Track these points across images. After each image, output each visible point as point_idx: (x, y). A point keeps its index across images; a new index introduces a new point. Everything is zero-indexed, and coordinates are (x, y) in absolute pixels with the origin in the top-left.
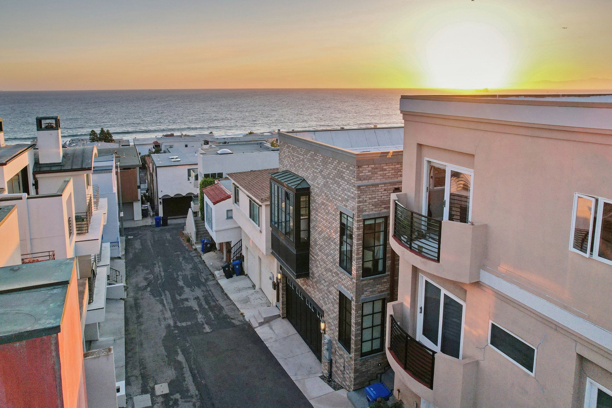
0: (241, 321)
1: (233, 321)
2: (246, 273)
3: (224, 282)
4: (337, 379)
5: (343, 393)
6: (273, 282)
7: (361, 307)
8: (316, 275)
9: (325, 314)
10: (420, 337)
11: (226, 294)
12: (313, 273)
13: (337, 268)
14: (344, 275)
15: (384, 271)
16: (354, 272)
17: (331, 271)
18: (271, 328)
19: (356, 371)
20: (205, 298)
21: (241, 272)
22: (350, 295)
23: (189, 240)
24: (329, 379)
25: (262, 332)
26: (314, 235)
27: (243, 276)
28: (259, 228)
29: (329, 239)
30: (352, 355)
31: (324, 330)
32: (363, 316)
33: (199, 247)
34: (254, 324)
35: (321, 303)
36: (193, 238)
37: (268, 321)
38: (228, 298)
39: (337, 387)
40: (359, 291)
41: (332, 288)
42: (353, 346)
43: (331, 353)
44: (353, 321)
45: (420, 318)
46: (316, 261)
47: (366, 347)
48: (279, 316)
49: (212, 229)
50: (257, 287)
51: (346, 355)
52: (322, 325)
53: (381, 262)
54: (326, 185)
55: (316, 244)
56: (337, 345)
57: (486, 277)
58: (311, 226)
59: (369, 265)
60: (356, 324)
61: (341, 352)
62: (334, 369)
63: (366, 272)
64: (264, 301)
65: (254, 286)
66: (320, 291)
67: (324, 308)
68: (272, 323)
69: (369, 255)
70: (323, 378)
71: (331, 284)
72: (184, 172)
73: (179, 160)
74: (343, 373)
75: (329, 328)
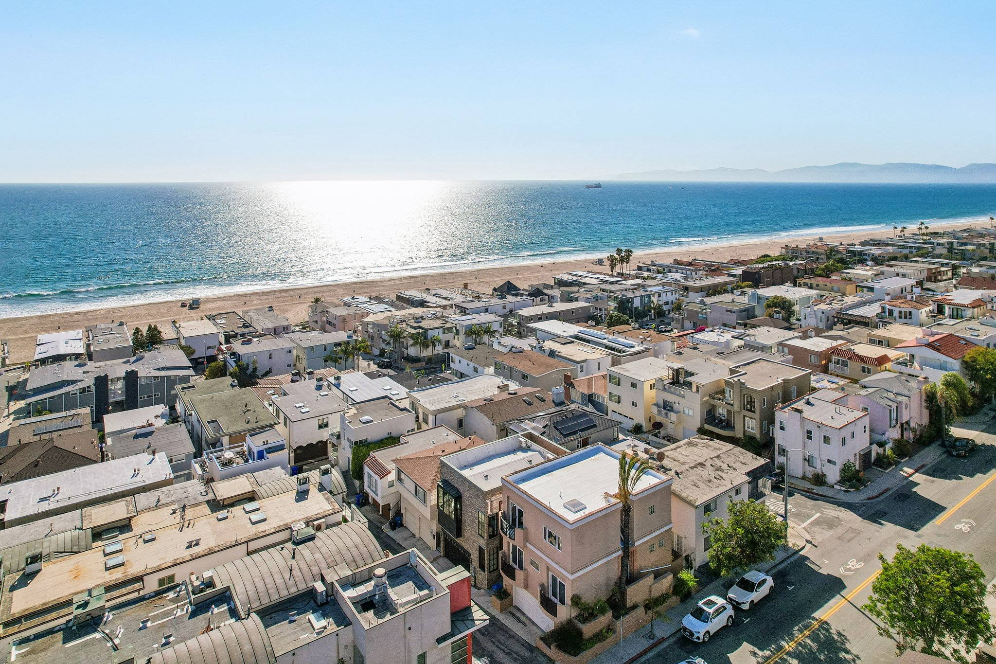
2: (405, 525)
3: (391, 533)
4: (479, 585)
5: (482, 591)
6: (433, 533)
7: (489, 552)
8: (466, 537)
9: (472, 554)
10: (511, 563)
11: (398, 543)
12: (464, 535)
13: (477, 536)
14: (481, 538)
15: (497, 535)
16: (485, 538)
17: (474, 536)
19: (488, 580)
22: (484, 547)
26: (464, 518)
27: (403, 528)
28: (425, 505)
29: (473, 521)
30: (485, 572)
32: (489, 555)
39: (479, 589)
40: (488, 545)
41: (474, 543)
42: (486, 569)
43: (475, 573)
44: (486, 558)
45: (511, 556)
46: (465, 529)
47: (492, 569)
48: (441, 556)
49: (376, 494)
50: (417, 536)
52: (470, 558)
53: (495, 531)
54: (470, 497)
55: (466, 522)
56: (478, 567)
57: (528, 545)
58: (463, 512)
59: (491, 533)
61: (480, 572)
62: (477, 580)
63: (489, 537)
64: (426, 546)
65: (414, 535)
66: (468, 544)
67: (470, 552)
68: (438, 560)
69: (490, 530)
72: (315, 423)
73: (307, 410)
74: (482, 582)
75: (474, 559)
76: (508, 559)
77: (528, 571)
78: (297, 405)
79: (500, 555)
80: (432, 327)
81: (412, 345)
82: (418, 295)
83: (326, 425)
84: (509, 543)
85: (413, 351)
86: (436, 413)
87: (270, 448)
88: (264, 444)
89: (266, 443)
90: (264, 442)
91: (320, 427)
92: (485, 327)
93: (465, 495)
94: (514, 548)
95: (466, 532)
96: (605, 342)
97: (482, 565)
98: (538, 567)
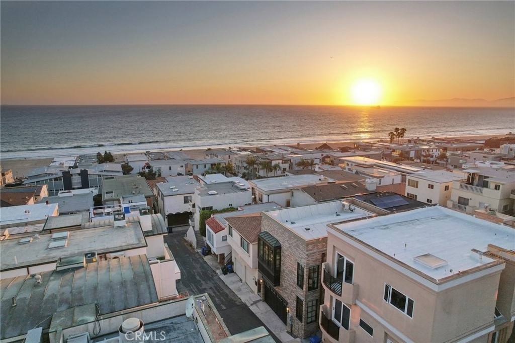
0: (240, 302)
1: (236, 302)
2: (235, 272)
3: (223, 277)
4: (295, 334)
5: (298, 340)
6: (256, 281)
7: (307, 304)
8: (284, 286)
9: (289, 304)
10: (333, 319)
11: (227, 286)
12: (282, 284)
13: (295, 285)
14: (300, 290)
15: (317, 288)
16: (304, 289)
17: (292, 286)
18: (257, 306)
19: (305, 330)
20: (216, 287)
21: (232, 271)
22: (302, 298)
23: (191, 245)
24: (291, 333)
25: (253, 309)
26: (283, 268)
27: (233, 274)
28: (249, 254)
29: (291, 272)
30: (303, 324)
31: (289, 311)
32: (308, 307)
33: (200, 251)
34: (248, 305)
35: (287, 299)
36: (195, 245)
37: (255, 303)
38: (229, 288)
39: (295, 337)
40: (307, 297)
41: (292, 294)
42: (303, 320)
43: (292, 322)
44: (304, 309)
45: (334, 312)
46: (284, 279)
47: (309, 320)
48: (261, 300)
49: (213, 245)
50: (243, 281)
51: (300, 323)
52: (288, 309)
53: (316, 285)
54: (290, 247)
55: (284, 272)
56: (295, 318)
57: (358, 302)
58: (282, 263)
59: (311, 286)
60: (305, 311)
61: (297, 322)
62: (293, 329)
63: (310, 289)
64: (249, 291)
65: (241, 280)
66: (286, 293)
67: (288, 301)
68: (257, 304)
69: (311, 281)
70: (288, 332)
71: (292, 291)
72: (182, 198)
73: (177, 190)
74: (298, 331)
75: (291, 311)
76: (329, 315)
77: (355, 332)
78: (171, 187)
79: (321, 310)
80: (275, 159)
81: (261, 169)
82: (269, 149)
83: (190, 201)
84: (331, 297)
85: (262, 173)
86: (268, 193)
87: (134, 206)
88: (129, 203)
89: (131, 202)
91: (186, 202)
92: (310, 161)
93: (285, 246)
94: (338, 303)
95: (284, 282)
96: (396, 168)
97: (299, 316)
98: (370, 330)
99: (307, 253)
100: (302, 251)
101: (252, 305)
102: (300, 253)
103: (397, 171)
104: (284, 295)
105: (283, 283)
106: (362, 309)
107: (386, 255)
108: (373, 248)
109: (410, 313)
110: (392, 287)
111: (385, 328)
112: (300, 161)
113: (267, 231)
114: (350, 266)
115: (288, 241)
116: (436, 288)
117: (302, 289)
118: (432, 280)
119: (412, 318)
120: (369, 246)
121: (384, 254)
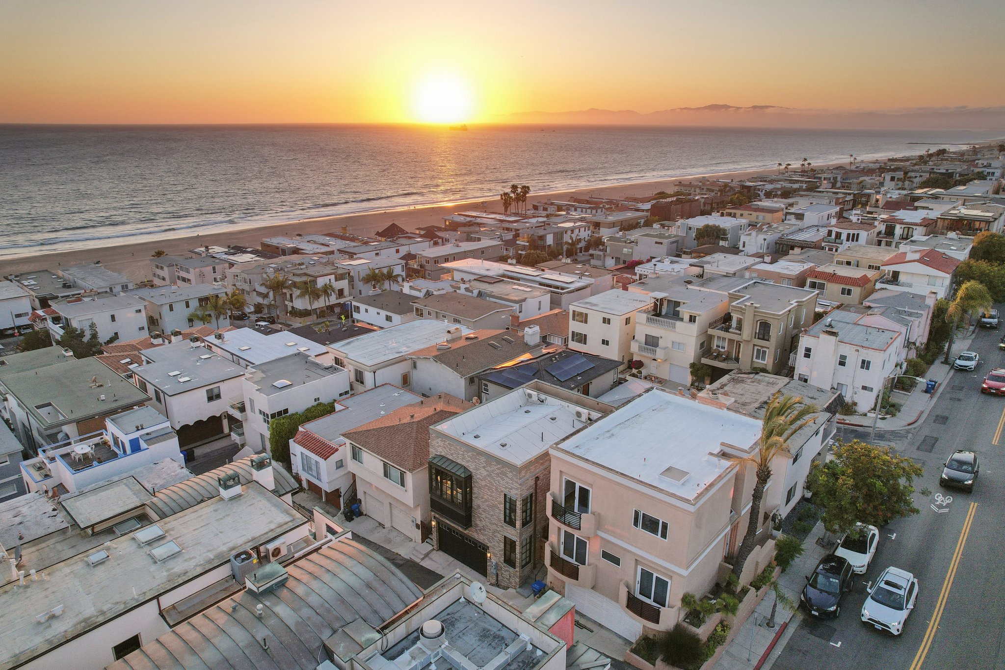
0: (403, 560)
1: (396, 562)
2: (364, 513)
4: (505, 583)
5: (511, 590)
6: (416, 523)
7: (522, 543)
8: (480, 525)
9: (491, 548)
10: (563, 555)
12: (476, 524)
13: (501, 523)
14: (510, 528)
15: (531, 520)
16: (517, 526)
17: (496, 524)
18: (433, 559)
19: (520, 577)
21: (360, 514)
22: (514, 538)
24: (497, 584)
25: (427, 564)
26: (476, 502)
27: (363, 517)
28: (405, 489)
29: (493, 507)
30: (517, 569)
31: (490, 557)
34: (418, 560)
35: (485, 542)
37: (427, 555)
39: (506, 588)
40: (521, 535)
41: (496, 534)
42: (517, 565)
43: (497, 570)
44: (517, 551)
45: (563, 547)
46: (479, 517)
47: (524, 563)
48: (435, 550)
49: (318, 479)
50: (388, 526)
51: (511, 569)
52: (489, 555)
54: (489, 475)
55: (479, 507)
56: (503, 565)
57: (599, 532)
58: (474, 495)
60: (519, 552)
61: (507, 568)
62: (500, 578)
63: (524, 524)
64: (403, 538)
65: (382, 525)
66: (485, 535)
67: (488, 545)
68: (430, 556)
71: (495, 531)
72: (202, 394)
73: (187, 379)
74: (509, 580)
75: (494, 556)
76: (557, 552)
77: (596, 565)
78: (172, 374)
79: (547, 548)
80: (321, 273)
81: (298, 296)
82: (289, 243)
83: (218, 396)
84: (559, 529)
85: (300, 304)
86: (373, 368)
87: (148, 434)
88: (138, 430)
89: (140, 428)
90: (137, 427)
91: (210, 399)
92: (385, 271)
93: (480, 474)
94: (569, 537)
95: (481, 520)
96: (538, 279)
97: (509, 561)
98: (616, 561)
99: (520, 481)
100: (512, 479)
101: (423, 559)
102: (507, 483)
103: (541, 284)
104: (480, 538)
105: (478, 522)
106: (602, 538)
107: (634, 479)
108: (617, 472)
109: (664, 535)
110: (642, 512)
111: (635, 554)
112: (368, 272)
113: (443, 454)
114: (584, 493)
115: (484, 467)
116: (692, 509)
117: (515, 526)
118: (687, 501)
119: (666, 540)
120: (611, 470)
121: (631, 478)
